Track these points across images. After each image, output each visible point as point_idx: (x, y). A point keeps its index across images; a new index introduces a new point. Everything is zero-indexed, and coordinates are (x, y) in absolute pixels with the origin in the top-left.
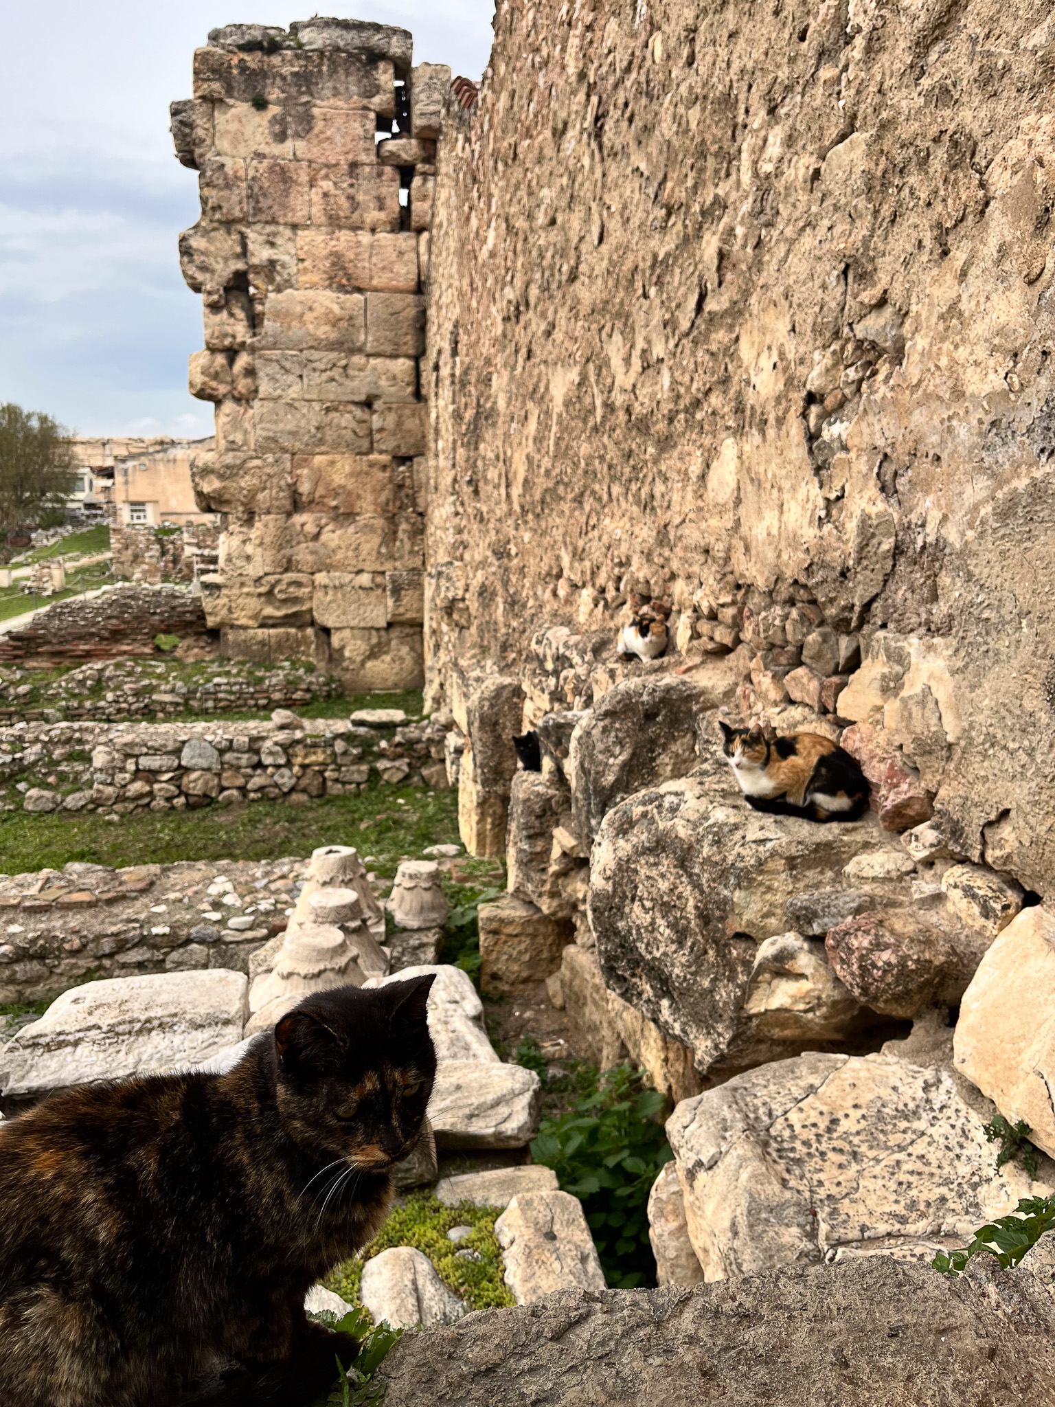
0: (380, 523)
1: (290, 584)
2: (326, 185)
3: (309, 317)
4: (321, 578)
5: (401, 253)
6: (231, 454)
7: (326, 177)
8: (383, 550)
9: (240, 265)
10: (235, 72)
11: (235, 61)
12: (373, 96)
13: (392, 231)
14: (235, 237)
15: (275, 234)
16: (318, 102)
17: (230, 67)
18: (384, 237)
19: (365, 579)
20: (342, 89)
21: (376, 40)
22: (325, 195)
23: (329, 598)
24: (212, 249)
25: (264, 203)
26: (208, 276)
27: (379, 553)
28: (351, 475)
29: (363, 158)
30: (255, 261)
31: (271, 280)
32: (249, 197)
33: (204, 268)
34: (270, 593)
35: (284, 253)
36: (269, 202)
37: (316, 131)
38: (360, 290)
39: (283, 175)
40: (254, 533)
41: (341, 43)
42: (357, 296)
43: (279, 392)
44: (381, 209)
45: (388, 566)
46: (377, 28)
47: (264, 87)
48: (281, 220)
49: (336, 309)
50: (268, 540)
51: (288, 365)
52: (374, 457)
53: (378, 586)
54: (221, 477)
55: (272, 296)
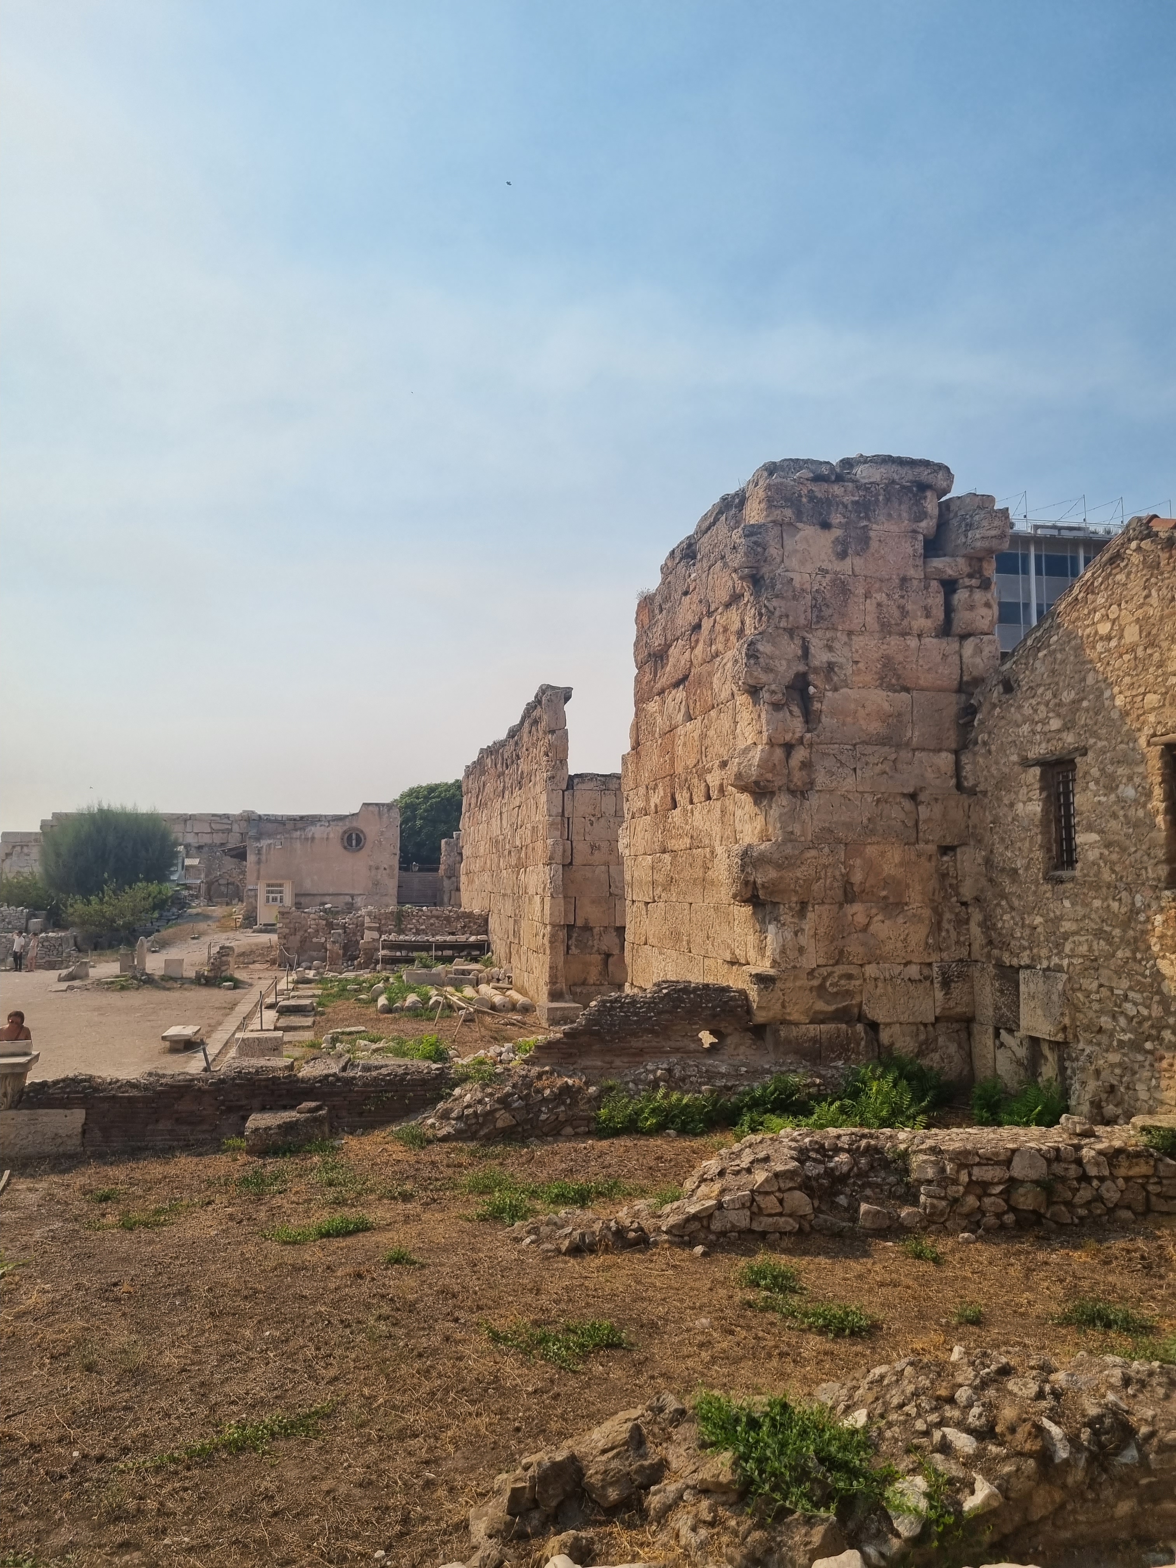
0: (927, 913)
1: (841, 977)
2: (880, 597)
3: (861, 713)
4: (871, 970)
5: (945, 657)
6: (789, 845)
7: (880, 590)
8: (931, 941)
9: (802, 668)
10: (804, 500)
11: (805, 491)
12: (921, 521)
13: (937, 636)
14: (798, 642)
15: (833, 639)
16: (875, 526)
17: (800, 496)
18: (928, 641)
19: (913, 971)
20: (895, 515)
21: (925, 475)
22: (879, 605)
23: (879, 991)
24: (777, 652)
25: (827, 612)
26: (771, 676)
27: (927, 943)
28: (902, 864)
29: (912, 572)
30: (816, 663)
31: (829, 679)
32: (813, 607)
33: (768, 670)
34: (821, 987)
35: (840, 656)
36: (830, 611)
37: (872, 550)
38: (907, 690)
39: (842, 588)
40: (807, 925)
41: (896, 477)
42: (904, 695)
43: (834, 784)
44: (927, 617)
45: (934, 958)
46: (926, 464)
47: (829, 514)
48: (840, 628)
49: (886, 706)
50: (821, 931)
51: (843, 758)
52: (921, 846)
53: (926, 978)
54: (779, 867)
55: (829, 694)
